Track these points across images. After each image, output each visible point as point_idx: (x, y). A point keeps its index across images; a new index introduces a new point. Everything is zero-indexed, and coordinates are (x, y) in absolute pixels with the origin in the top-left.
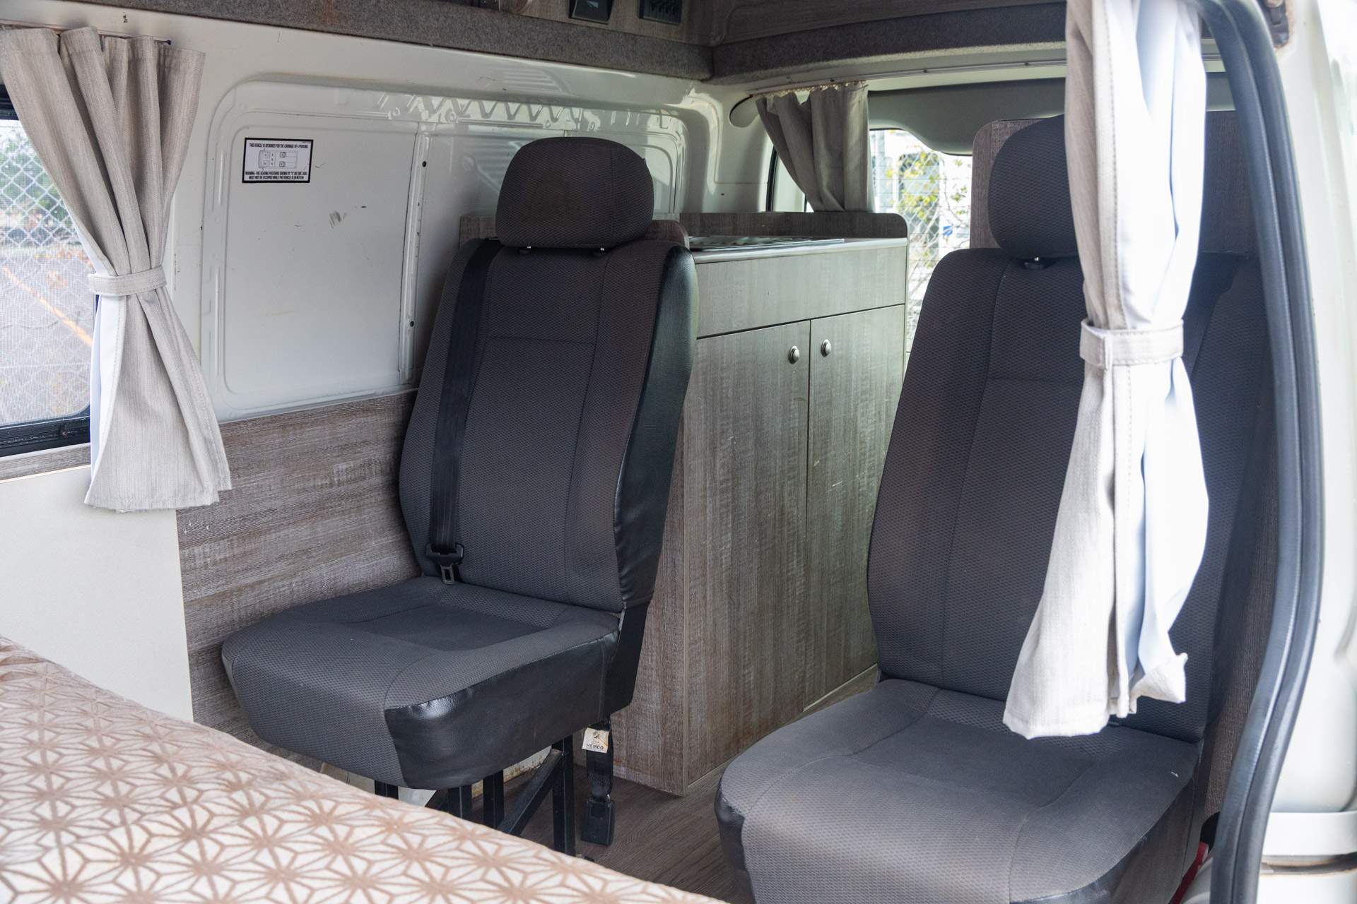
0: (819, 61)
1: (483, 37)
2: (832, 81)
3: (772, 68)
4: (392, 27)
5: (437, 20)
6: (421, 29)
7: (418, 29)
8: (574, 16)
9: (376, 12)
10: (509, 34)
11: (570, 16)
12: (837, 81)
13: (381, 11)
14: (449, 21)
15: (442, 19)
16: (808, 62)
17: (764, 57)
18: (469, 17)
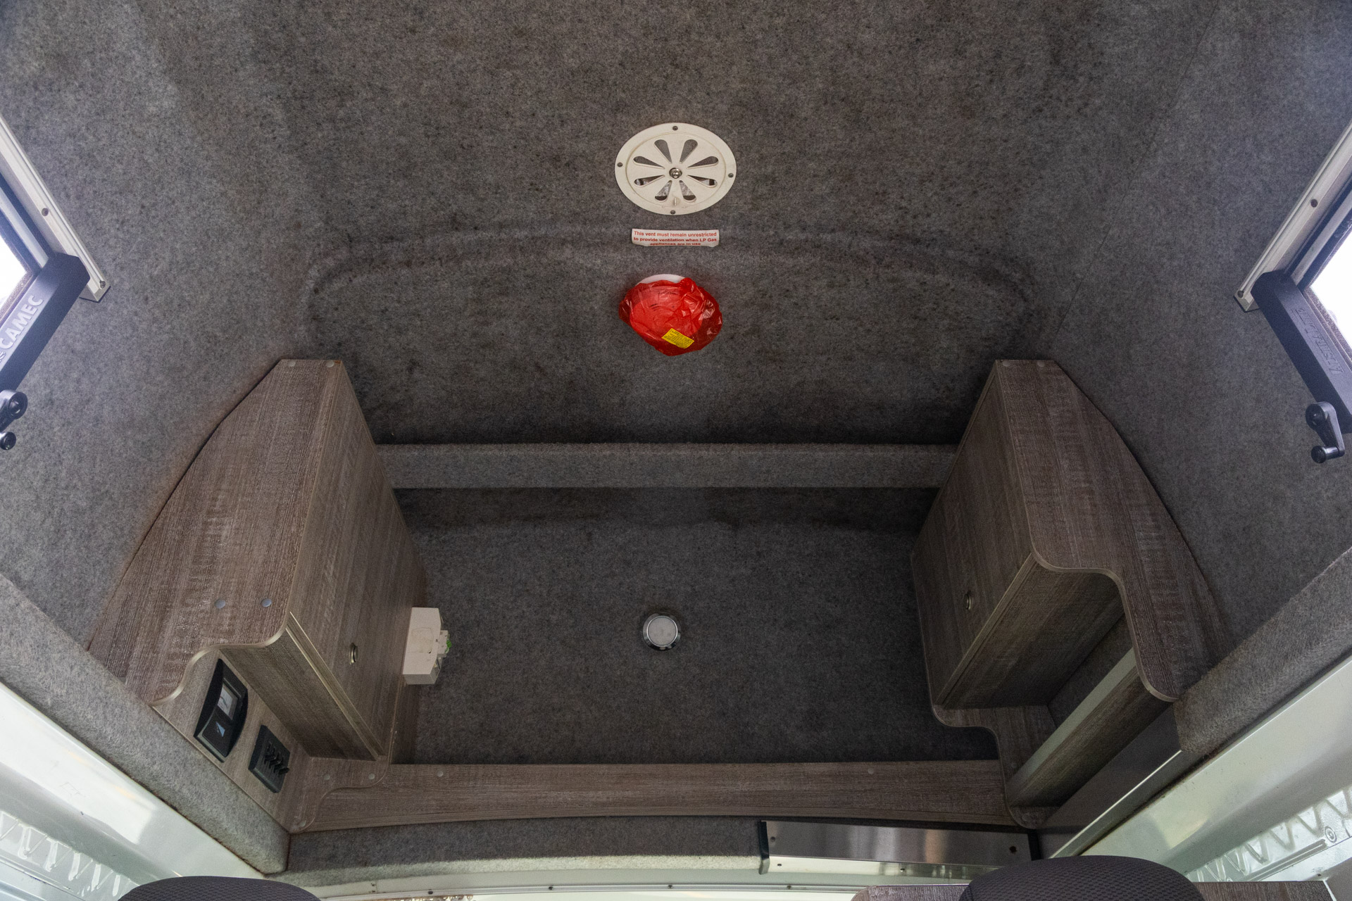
0: (439, 860)
1: (110, 718)
2: (431, 893)
3: (373, 866)
4: (20, 649)
5: (72, 668)
6: (50, 671)
7: (47, 668)
8: (200, 736)
9: (10, 617)
10: (135, 728)
11: (196, 735)
12: (435, 894)
13: (16, 619)
14: (83, 677)
15: (76, 669)
16: (423, 861)
17: (364, 850)
18: (104, 683)
